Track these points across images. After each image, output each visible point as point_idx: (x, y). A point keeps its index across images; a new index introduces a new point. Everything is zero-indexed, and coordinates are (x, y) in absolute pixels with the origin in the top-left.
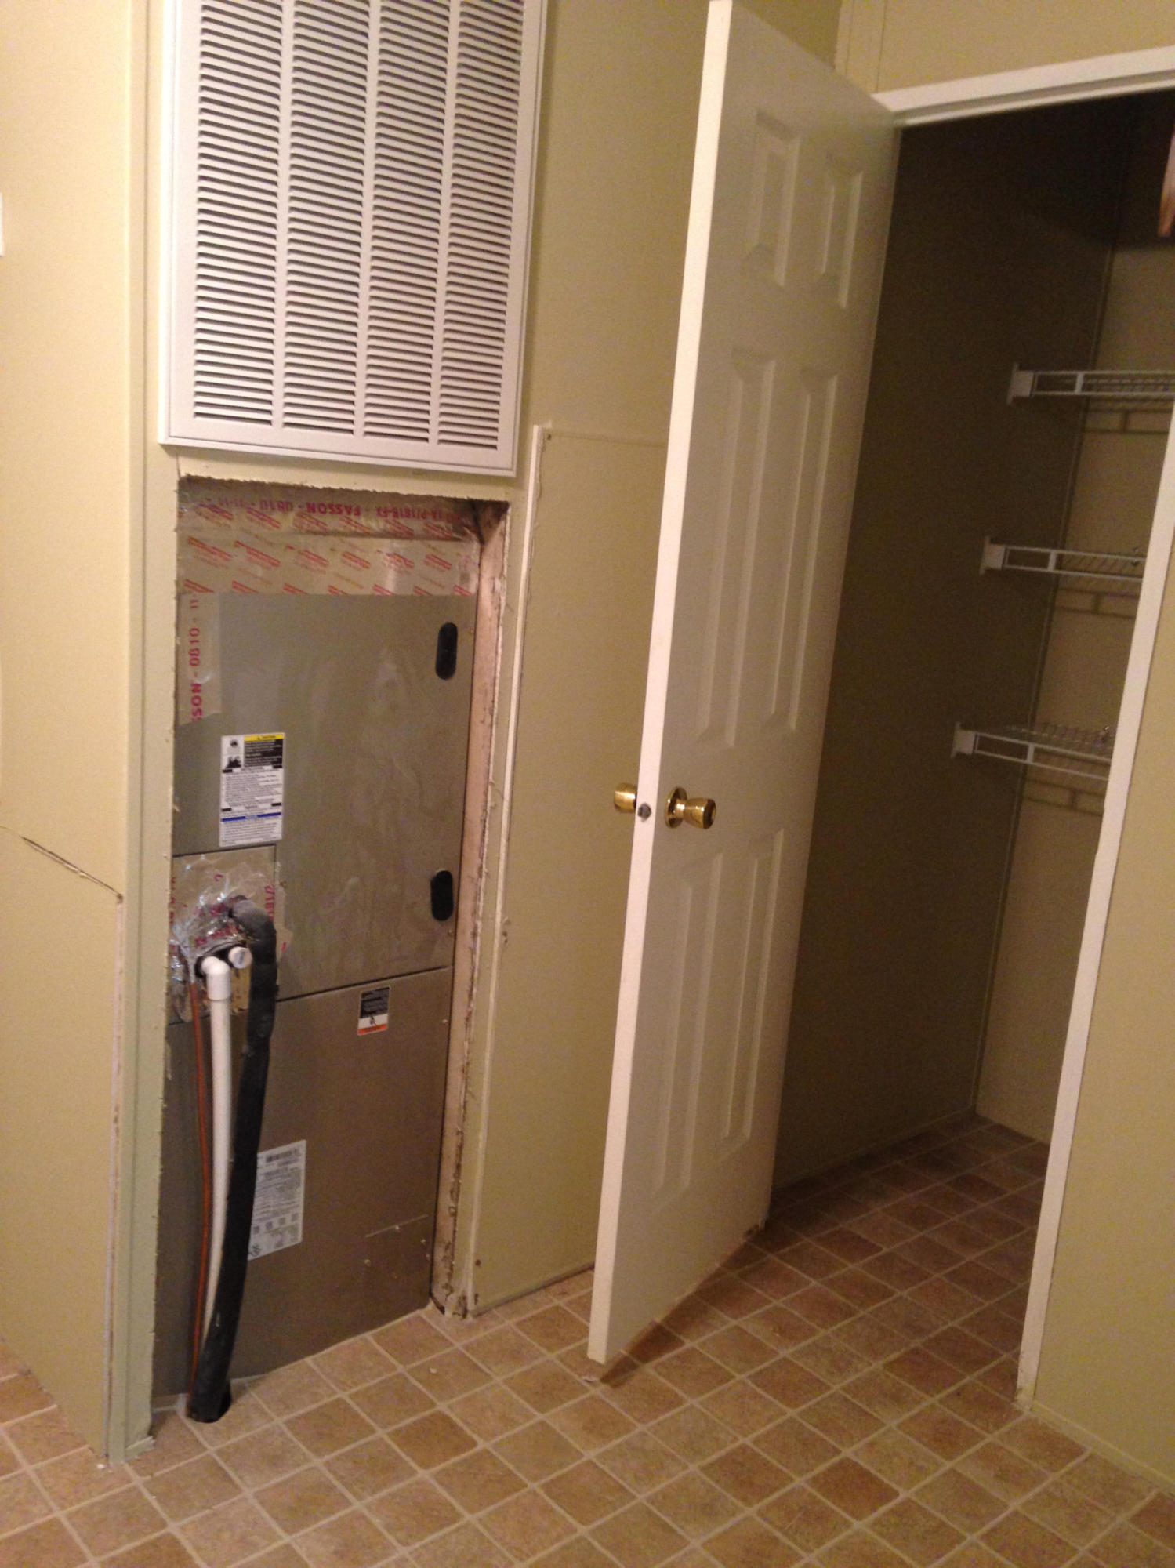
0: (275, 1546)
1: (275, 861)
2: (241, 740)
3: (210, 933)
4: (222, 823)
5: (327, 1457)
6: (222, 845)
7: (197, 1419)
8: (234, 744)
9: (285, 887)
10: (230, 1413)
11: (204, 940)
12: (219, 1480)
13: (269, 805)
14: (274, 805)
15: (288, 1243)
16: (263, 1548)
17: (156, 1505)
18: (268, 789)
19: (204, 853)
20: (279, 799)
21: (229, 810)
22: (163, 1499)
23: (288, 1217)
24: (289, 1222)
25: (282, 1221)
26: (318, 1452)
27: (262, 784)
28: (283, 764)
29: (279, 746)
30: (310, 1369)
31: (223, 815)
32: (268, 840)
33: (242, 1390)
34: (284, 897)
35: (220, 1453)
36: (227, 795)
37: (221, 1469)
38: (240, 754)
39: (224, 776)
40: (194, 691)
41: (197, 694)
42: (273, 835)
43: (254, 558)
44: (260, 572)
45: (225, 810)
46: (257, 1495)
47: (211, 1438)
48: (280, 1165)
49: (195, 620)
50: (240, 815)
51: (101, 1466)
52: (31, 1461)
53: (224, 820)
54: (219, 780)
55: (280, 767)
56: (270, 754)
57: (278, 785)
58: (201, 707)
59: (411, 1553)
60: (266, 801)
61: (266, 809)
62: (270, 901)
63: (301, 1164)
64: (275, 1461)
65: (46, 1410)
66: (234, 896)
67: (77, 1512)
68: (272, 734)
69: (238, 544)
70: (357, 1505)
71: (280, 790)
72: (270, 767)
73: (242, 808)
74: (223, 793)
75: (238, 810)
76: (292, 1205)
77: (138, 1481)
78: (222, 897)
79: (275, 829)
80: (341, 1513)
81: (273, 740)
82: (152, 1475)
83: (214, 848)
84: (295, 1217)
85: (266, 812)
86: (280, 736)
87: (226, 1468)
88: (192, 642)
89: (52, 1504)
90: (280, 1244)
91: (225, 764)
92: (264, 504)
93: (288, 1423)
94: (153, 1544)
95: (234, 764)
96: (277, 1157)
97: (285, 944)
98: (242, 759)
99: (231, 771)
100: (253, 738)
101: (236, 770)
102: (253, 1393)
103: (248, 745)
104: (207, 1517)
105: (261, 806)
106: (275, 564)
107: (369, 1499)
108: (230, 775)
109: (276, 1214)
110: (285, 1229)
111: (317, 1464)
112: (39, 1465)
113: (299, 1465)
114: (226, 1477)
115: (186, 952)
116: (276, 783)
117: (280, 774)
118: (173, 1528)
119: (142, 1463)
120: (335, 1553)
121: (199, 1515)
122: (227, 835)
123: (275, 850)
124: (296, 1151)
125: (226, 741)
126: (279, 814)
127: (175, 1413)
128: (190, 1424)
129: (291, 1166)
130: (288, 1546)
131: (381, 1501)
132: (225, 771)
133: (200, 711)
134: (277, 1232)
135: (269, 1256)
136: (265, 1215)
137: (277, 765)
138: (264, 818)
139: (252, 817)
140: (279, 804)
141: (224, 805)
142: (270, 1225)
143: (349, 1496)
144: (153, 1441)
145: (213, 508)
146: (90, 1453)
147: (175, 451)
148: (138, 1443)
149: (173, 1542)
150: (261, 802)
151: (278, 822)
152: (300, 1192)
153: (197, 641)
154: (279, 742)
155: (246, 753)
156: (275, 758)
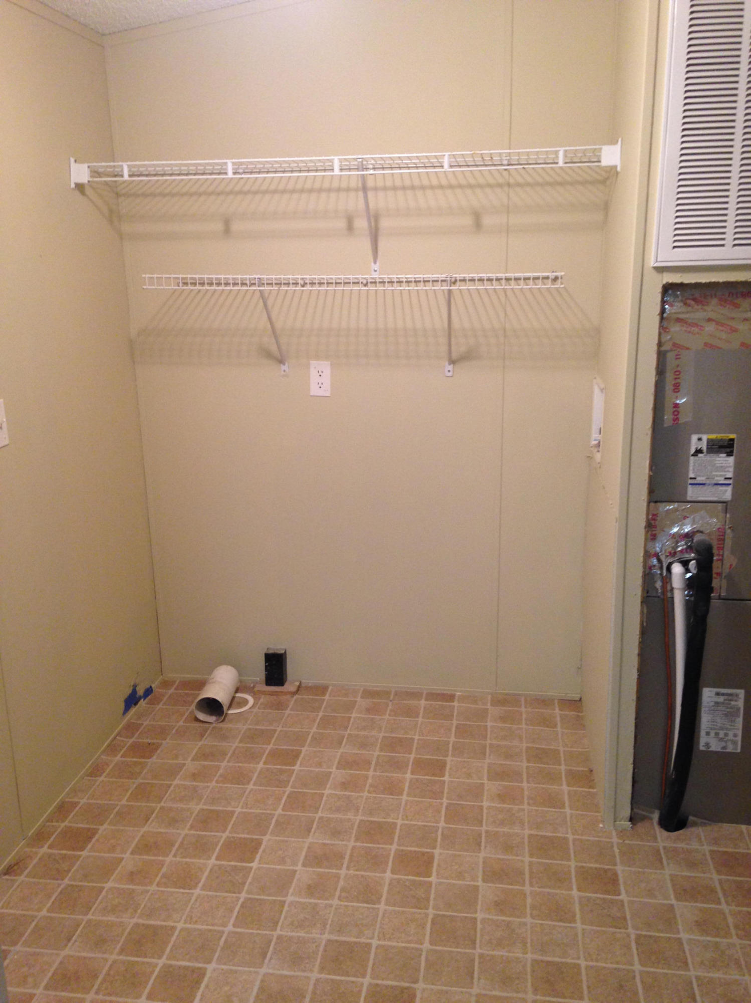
0: (665, 902)
1: (726, 513)
2: (705, 438)
3: (679, 549)
4: (690, 486)
5: (723, 877)
6: (689, 499)
7: (662, 827)
8: (700, 439)
9: (733, 530)
10: (681, 832)
11: (675, 553)
12: (657, 859)
13: (723, 478)
14: (726, 479)
15: (730, 749)
16: (659, 900)
17: (617, 854)
18: (722, 468)
19: (678, 502)
20: (730, 475)
21: (695, 478)
22: (622, 854)
23: (731, 734)
24: (731, 737)
25: (726, 735)
26: (719, 872)
27: (718, 465)
28: (734, 454)
29: (732, 442)
30: (742, 832)
31: (690, 481)
32: (722, 500)
33: (694, 824)
34: (731, 536)
35: (665, 848)
36: (694, 470)
37: (660, 854)
38: (704, 446)
39: (692, 458)
40: (674, 407)
41: (677, 409)
42: (724, 497)
43: (720, 328)
44: (724, 336)
45: (691, 478)
46: (671, 875)
47: (663, 839)
48: (725, 700)
49: (678, 366)
50: (701, 482)
51: (601, 826)
52: (571, 808)
53: (691, 484)
54: (688, 461)
55: (732, 455)
56: (727, 447)
57: (729, 467)
58: (679, 416)
59: (740, 944)
60: (721, 476)
61: (720, 481)
62: (721, 537)
63: (740, 703)
64: (692, 865)
65: (590, 790)
66: (695, 530)
67: (578, 839)
68: (728, 435)
69: (710, 320)
70: (724, 907)
71: (731, 469)
72: (725, 455)
73: (704, 478)
74: (691, 468)
75: (700, 479)
76: (732, 727)
77: (615, 840)
78: (687, 529)
79: (727, 494)
80: (713, 906)
81: (727, 439)
82: (624, 841)
83: (683, 500)
84: (735, 735)
85: (720, 482)
86: (732, 436)
87: (663, 856)
88: (676, 379)
89: (569, 830)
90: (724, 748)
91: (693, 451)
92: (731, 294)
93: (712, 852)
94: (606, 871)
95: (699, 451)
96: (723, 694)
97: (731, 565)
98: (705, 449)
99: (697, 455)
100: (713, 436)
101: (700, 455)
102: (700, 829)
103: (709, 441)
104: (639, 872)
105: (716, 478)
106: (734, 330)
107: (733, 907)
108: (696, 458)
109: (722, 729)
110: (728, 740)
111: (714, 877)
112: (573, 812)
113: (704, 873)
114: (661, 861)
115: (663, 558)
116: (728, 465)
117: (731, 460)
118: (619, 869)
119: (621, 833)
120: (696, 921)
121: (637, 869)
122: (692, 493)
123: (727, 505)
124: (737, 695)
125: (694, 438)
126: (730, 484)
127: (651, 819)
128: (657, 827)
129: (733, 703)
130: (672, 906)
131: (740, 912)
132: (693, 455)
133: (677, 419)
134: (721, 740)
135: (716, 752)
136: (715, 727)
137: (730, 454)
138: (719, 486)
139: (709, 485)
140: (730, 478)
141: (692, 475)
142: (717, 734)
143: (723, 900)
144: (631, 826)
145: (695, 300)
146: (600, 818)
147: (660, 270)
148: (622, 822)
149: (615, 874)
150: (717, 476)
151: (729, 489)
152: (740, 721)
153: (679, 378)
154: (732, 440)
155: (708, 445)
156: (728, 450)
